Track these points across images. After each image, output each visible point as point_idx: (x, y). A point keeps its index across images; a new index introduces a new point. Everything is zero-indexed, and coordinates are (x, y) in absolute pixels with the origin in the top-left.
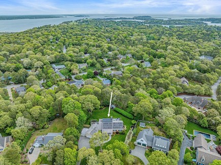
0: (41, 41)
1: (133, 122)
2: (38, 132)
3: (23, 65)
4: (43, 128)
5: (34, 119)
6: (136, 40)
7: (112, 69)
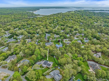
0: (50, 21)
1: (57, 65)
2: (25, 58)
3: (36, 32)
4: (27, 57)
5: (25, 53)
6: (97, 26)
7: (69, 40)
